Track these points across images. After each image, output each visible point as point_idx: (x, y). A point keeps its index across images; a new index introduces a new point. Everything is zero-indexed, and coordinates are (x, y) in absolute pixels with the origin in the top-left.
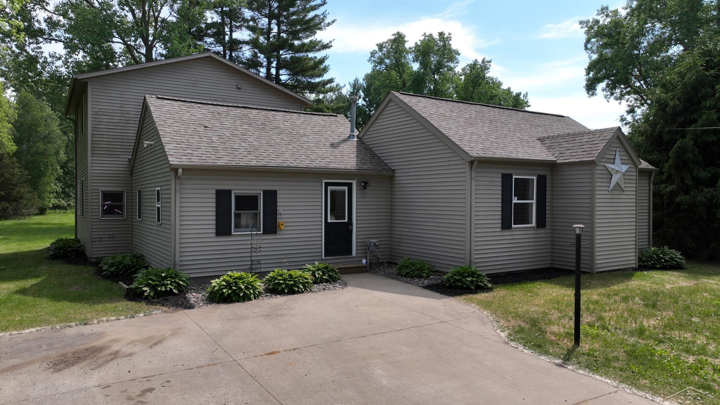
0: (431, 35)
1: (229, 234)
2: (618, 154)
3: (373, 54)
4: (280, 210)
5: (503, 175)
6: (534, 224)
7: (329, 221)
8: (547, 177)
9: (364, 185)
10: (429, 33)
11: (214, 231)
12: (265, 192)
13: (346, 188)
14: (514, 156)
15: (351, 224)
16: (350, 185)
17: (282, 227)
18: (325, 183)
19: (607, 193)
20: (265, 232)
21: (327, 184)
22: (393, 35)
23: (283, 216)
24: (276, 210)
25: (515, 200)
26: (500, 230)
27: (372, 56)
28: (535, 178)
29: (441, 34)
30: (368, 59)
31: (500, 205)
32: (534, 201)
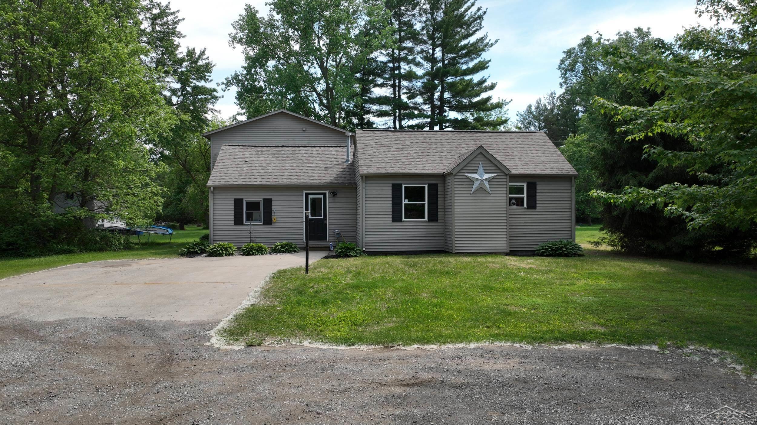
0: (627, 33)
1: (242, 224)
2: (481, 166)
3: (562, 62)
4: (274, 210)
5: (393, 185)
6: (426, 219)
7: (310, 217)
8: (439, 185)
9: (334, 194)
10: (625, 31)
11: (233, 222)
12: (264, 200)
13: (322, 196)
14: (401, 171)
15: (326, 220)
16: (325, 195)
17: (274, 221)
18: (306, 193)
19: (469, 195)
20: (264, 224)
21: (307, 195)
22: (582, 39)
23: (276, 214)
24: (271, 211)
25: (405, 202)
26: (391, 222)
27: (561, 64)
28: (426, 186)
29: (639, 30)
30: (558, 67)
31: (391, 205)
32: (426, 202)
